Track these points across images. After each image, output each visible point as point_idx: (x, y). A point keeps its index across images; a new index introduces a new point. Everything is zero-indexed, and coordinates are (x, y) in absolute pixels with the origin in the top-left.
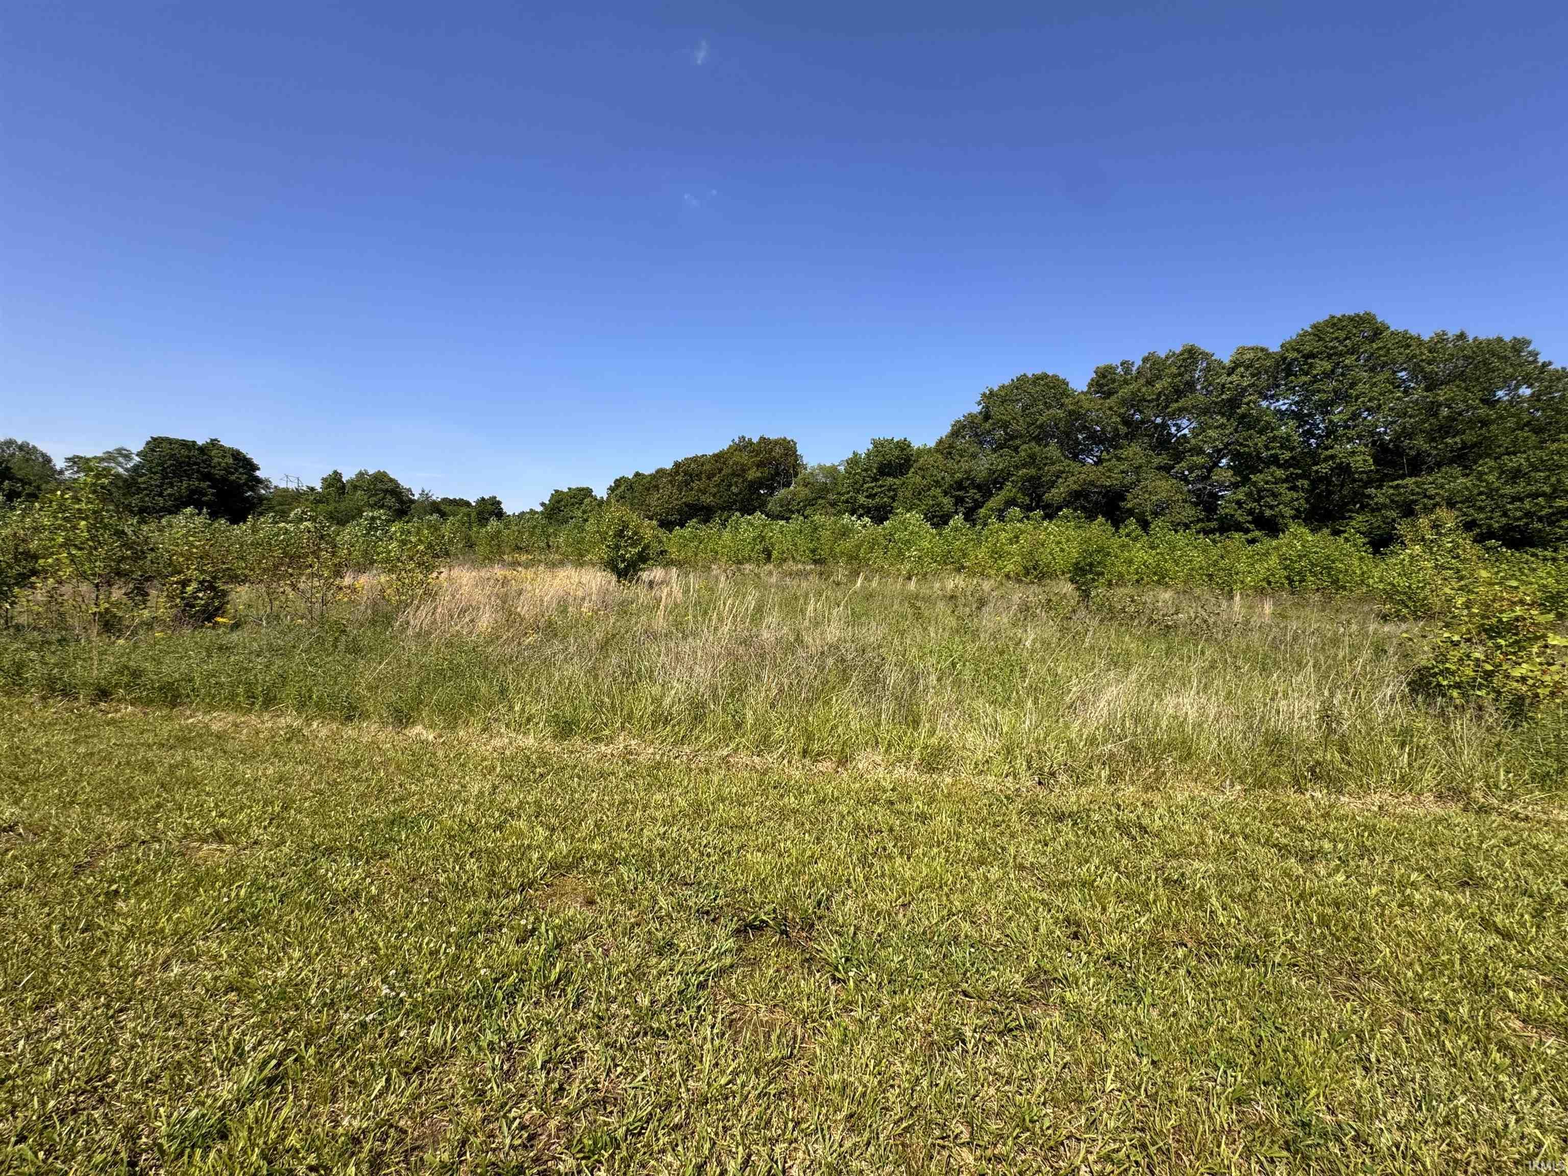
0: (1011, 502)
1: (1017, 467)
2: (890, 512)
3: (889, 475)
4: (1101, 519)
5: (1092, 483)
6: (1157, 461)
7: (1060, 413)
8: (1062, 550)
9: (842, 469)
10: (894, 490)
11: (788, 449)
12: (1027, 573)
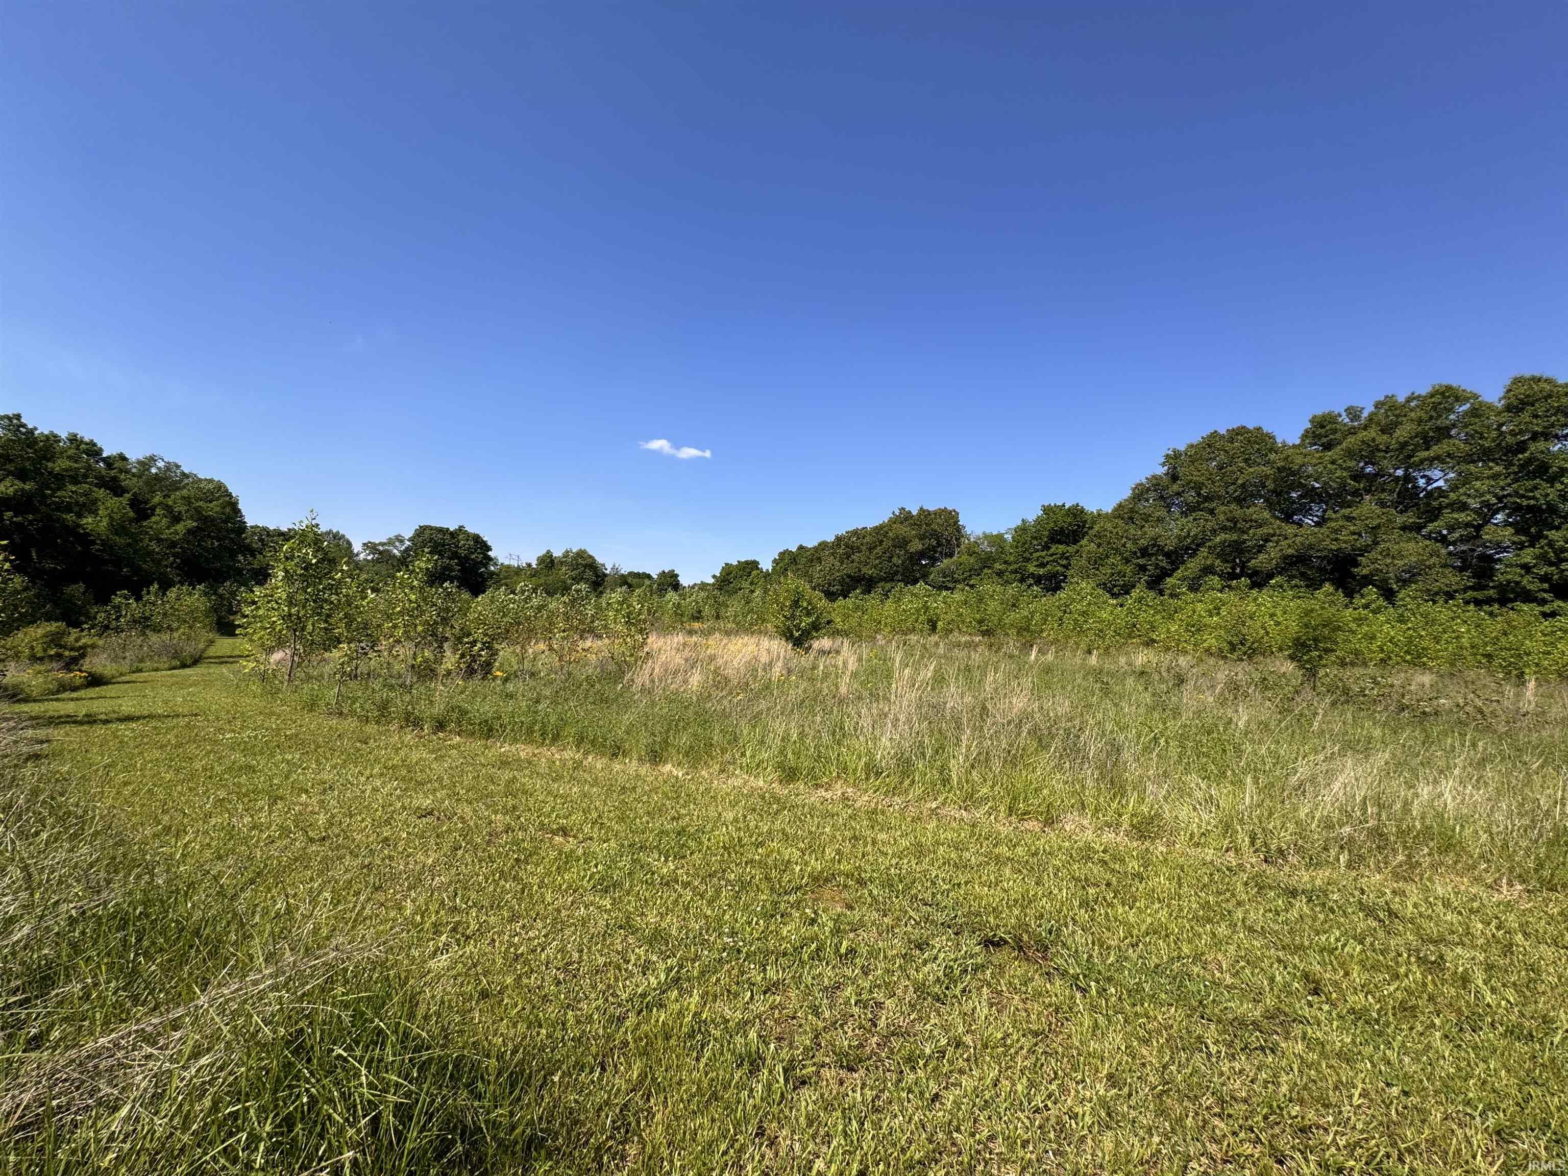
0: (1208, 570)
1: (1214, 532)
2: (1063, 581)
3: (1060, 542)
4: (1328, 587)
5: (1311, 547)
6: (1400, 520)
7: (1267, 470)
8: (1278, 624)
9: (1008, 537)
10: (1067, 558)
11: (950, 518)
12: (1233, 648)
